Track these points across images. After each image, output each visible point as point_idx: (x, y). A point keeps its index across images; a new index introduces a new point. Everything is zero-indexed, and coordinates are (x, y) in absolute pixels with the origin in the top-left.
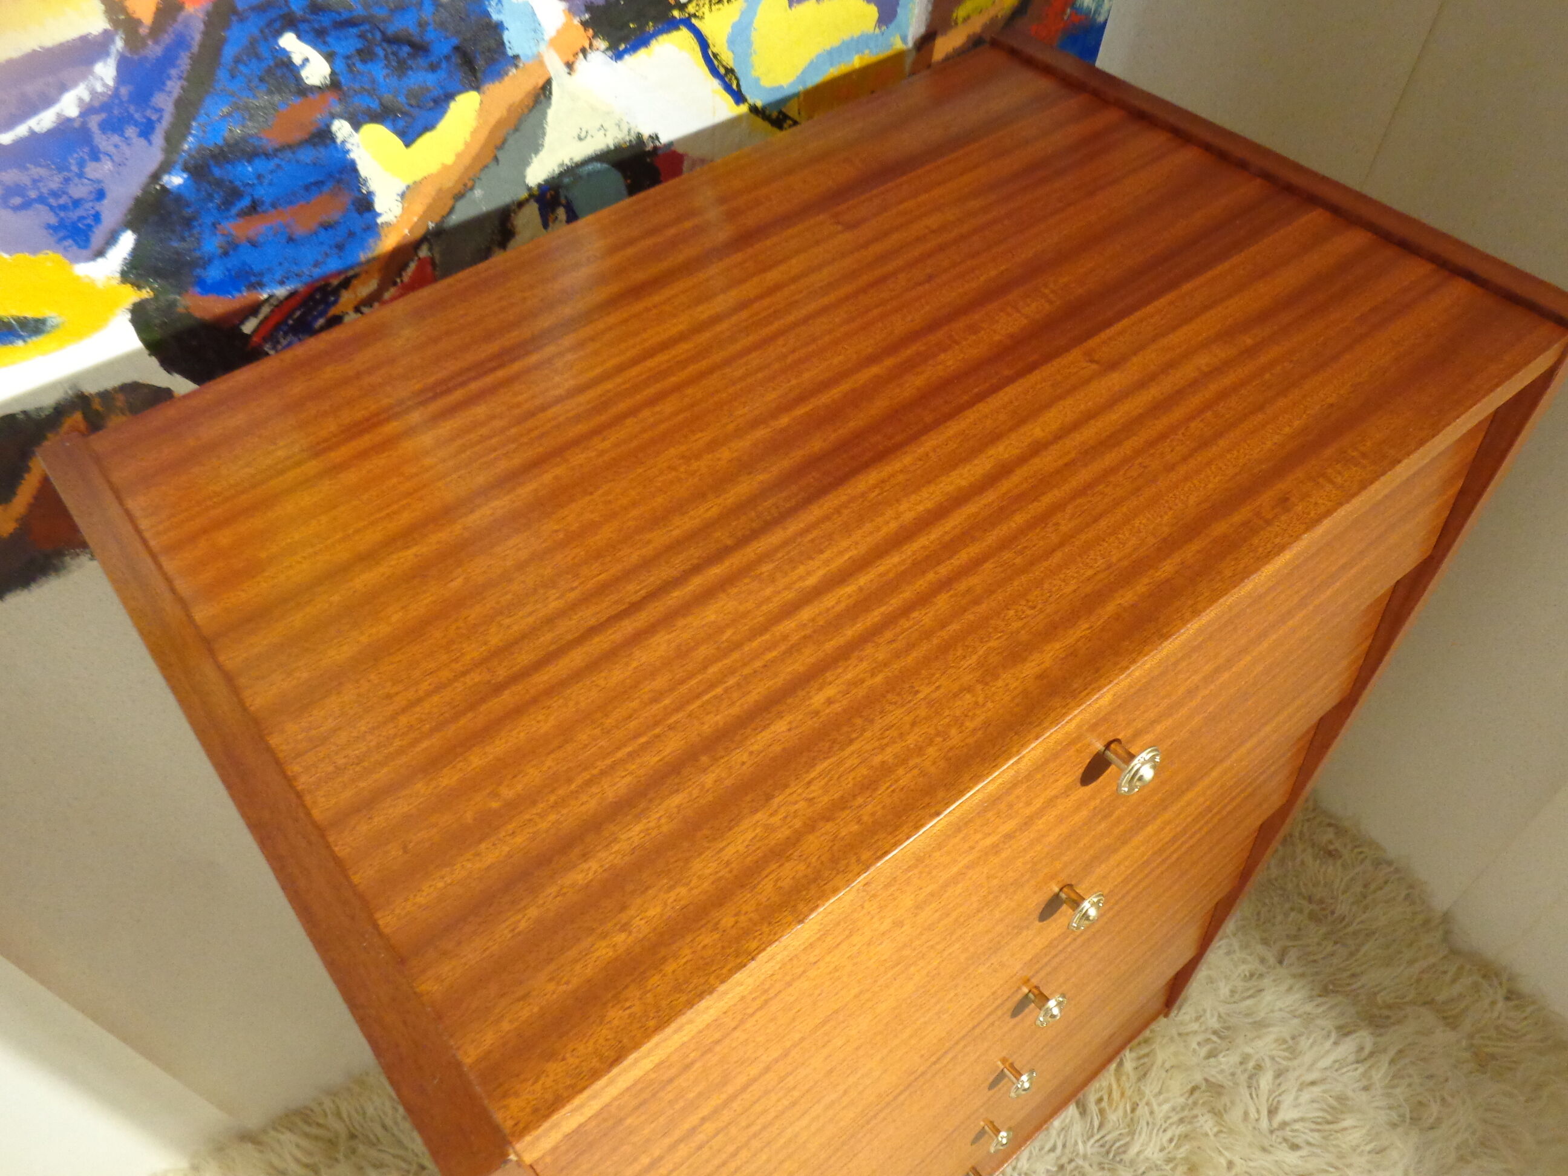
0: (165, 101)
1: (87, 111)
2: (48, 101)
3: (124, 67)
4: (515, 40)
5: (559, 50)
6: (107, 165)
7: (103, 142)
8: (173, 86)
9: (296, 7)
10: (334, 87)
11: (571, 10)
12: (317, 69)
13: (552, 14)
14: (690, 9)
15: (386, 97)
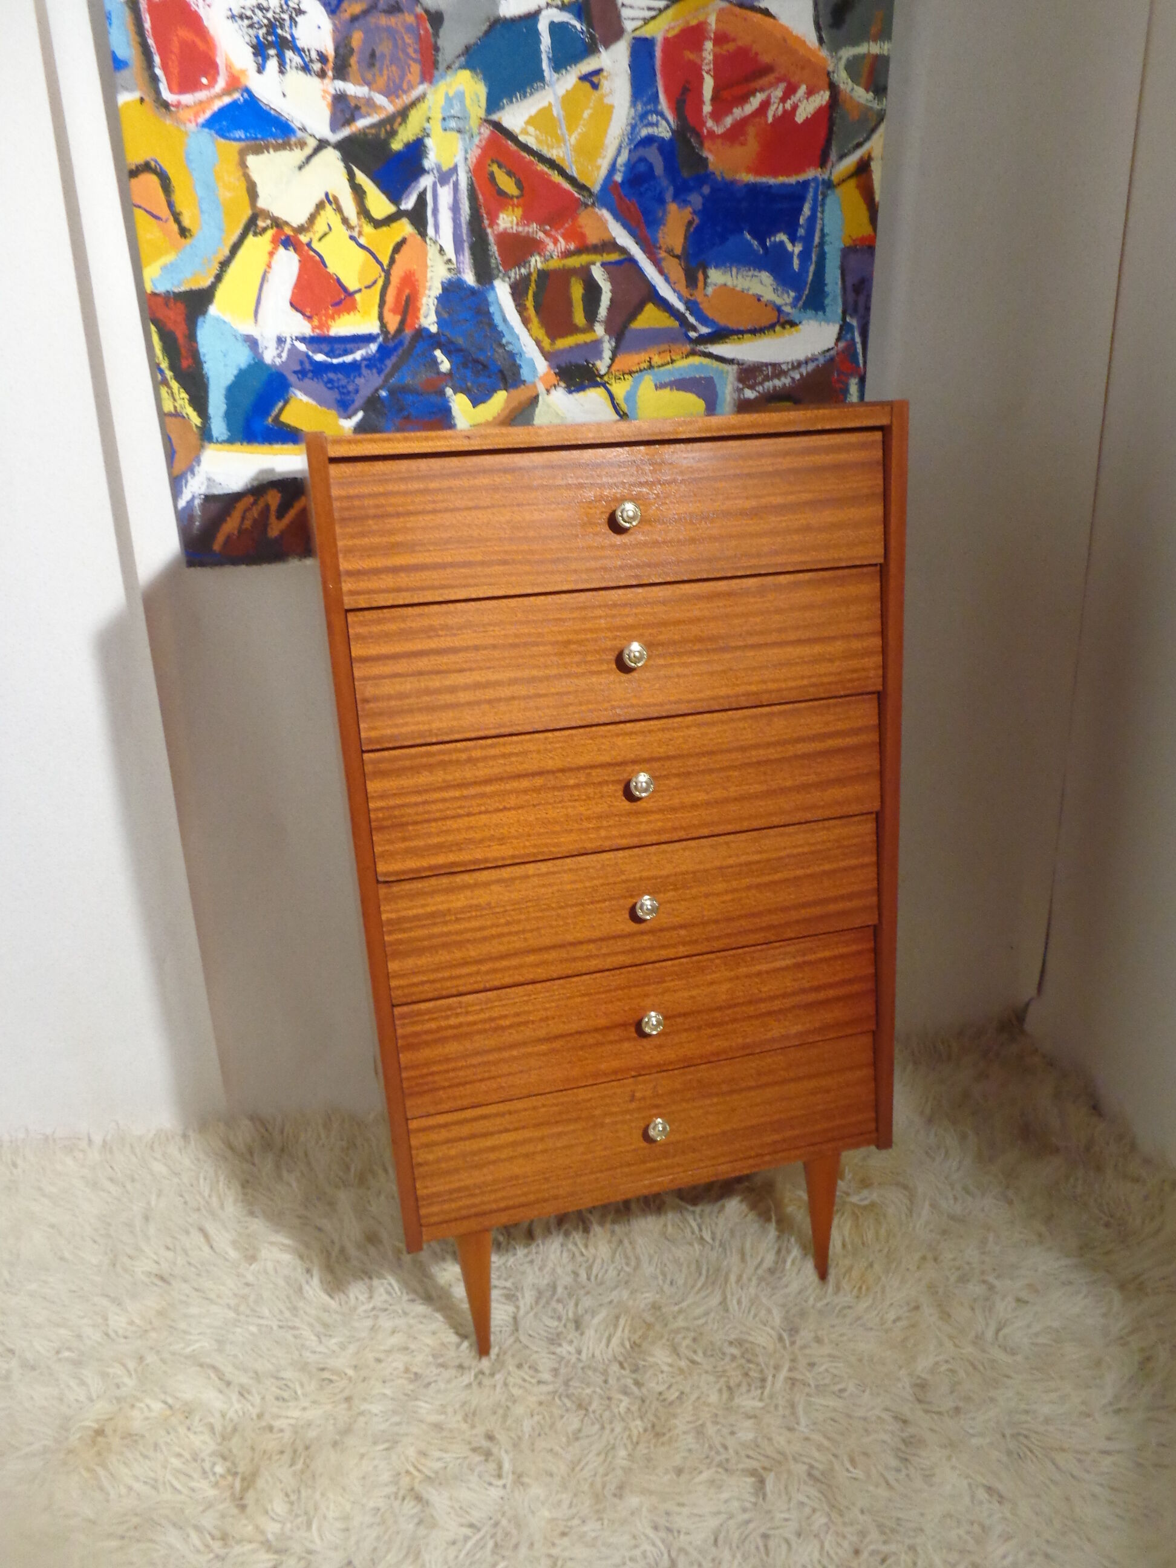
0: (389, 363)
1: (364, 359)
2: (352, 352)
3: (380, 347)
4: (525, 373)
5: (544, 382)
6: (363, 382)
7: (364, 371)
8: (394, 359)
9: (443, 339)
10: (450, 374)
11: (551, 366)
12: (445, 365)
13: (542, 366)
14: (606, 378)
15: (469, 384)
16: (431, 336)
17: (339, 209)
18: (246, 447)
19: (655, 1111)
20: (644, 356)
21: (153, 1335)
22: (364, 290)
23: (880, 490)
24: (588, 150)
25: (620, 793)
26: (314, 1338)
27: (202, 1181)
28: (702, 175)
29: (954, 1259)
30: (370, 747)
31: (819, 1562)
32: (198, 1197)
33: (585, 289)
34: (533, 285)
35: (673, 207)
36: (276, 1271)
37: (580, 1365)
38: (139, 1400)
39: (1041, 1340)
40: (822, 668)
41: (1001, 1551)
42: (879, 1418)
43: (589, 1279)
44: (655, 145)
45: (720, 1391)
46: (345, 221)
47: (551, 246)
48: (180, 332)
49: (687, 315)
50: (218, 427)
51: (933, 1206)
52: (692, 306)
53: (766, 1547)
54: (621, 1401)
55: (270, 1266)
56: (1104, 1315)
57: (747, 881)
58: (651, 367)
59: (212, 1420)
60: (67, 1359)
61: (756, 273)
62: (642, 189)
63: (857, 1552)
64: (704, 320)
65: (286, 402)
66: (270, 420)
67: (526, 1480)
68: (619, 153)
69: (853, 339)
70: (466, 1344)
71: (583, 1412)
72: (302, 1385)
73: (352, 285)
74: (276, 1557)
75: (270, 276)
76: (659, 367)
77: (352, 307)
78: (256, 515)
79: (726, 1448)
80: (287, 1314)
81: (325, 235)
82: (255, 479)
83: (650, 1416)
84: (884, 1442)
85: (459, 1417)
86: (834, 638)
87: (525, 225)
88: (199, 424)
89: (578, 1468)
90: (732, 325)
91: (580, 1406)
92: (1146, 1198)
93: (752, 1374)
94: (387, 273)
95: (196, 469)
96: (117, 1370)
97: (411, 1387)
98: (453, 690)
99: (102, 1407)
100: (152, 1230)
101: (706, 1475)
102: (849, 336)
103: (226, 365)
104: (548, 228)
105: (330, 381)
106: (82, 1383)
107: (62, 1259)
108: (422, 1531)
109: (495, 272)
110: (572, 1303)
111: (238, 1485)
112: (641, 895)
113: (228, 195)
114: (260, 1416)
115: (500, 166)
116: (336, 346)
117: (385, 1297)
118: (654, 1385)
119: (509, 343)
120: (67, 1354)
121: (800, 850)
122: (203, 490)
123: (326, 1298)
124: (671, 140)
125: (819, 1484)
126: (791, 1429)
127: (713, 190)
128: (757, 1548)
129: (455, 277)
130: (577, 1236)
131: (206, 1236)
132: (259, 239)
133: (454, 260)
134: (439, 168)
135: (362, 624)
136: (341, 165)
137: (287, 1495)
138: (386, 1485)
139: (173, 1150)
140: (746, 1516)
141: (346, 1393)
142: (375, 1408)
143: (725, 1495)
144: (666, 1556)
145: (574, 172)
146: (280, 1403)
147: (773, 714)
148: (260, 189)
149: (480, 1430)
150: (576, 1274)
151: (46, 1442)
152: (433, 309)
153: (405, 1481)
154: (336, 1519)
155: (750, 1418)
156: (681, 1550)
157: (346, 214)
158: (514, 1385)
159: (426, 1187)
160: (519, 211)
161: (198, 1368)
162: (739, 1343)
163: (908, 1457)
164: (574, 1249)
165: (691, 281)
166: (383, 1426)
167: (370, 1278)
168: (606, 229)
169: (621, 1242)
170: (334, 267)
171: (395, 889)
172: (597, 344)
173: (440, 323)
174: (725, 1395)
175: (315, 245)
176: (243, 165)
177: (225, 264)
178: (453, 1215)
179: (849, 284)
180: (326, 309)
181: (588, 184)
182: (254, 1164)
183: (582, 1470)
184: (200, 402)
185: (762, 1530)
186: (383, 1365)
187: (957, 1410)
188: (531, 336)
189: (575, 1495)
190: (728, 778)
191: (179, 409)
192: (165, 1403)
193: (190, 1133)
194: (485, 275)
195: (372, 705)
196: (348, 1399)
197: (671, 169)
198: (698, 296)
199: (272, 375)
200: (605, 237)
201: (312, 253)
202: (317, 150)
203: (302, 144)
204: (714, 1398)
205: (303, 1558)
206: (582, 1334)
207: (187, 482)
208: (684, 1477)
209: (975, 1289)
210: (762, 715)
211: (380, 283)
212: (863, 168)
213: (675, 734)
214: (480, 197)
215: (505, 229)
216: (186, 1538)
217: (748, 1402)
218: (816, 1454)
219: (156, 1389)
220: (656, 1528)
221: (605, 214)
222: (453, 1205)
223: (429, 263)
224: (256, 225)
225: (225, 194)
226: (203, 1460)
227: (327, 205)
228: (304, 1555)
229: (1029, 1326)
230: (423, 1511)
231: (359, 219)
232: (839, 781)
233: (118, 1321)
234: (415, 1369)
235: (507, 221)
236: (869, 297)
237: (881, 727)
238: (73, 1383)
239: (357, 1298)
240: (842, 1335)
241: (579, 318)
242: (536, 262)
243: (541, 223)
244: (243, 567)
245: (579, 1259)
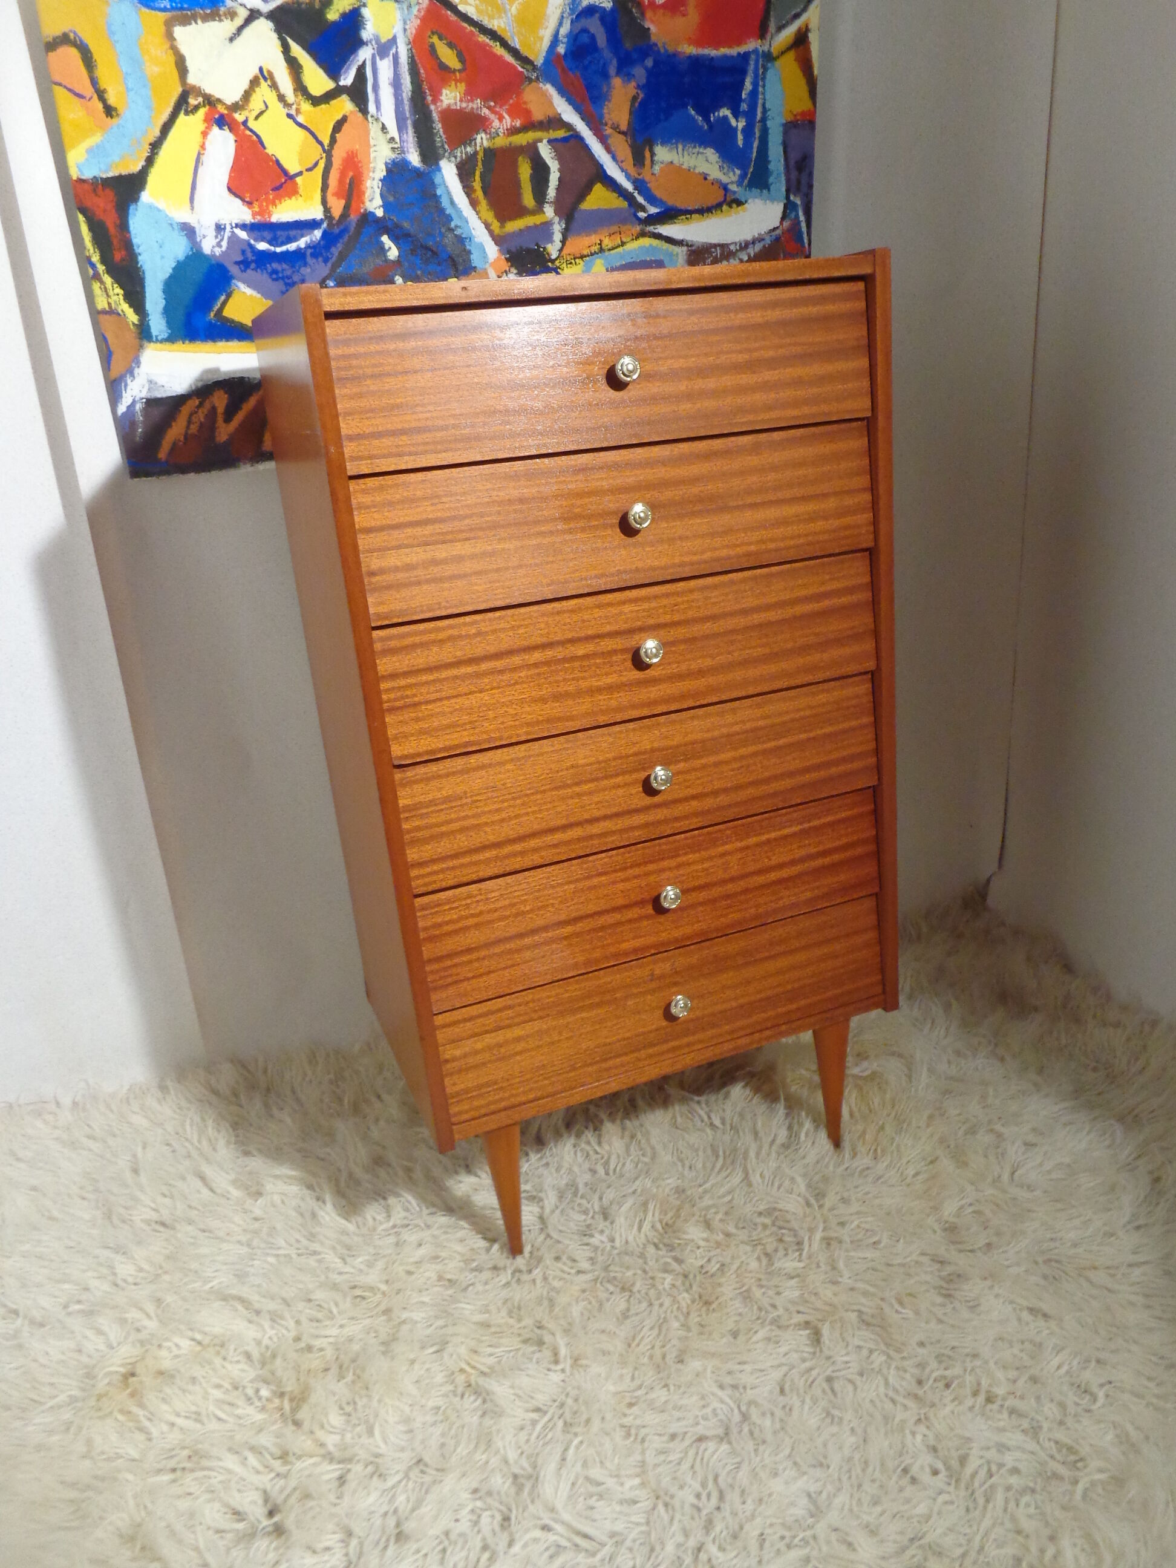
0: (335, 251)
1: (308, 247)
2: (295, 239)
3: (325, 234)
4: (475, 259)
5: (496, 270)
6: (309, 270)
7: (309, 259)
8: (340, 246)
9: (389, 224)
10: (398, 262)
11: (501, 251)
12: (393, 253)
13: (492, 251)
14: (557, 263)
15: (419, 272)
16: (377, 220)
17: (274, 86)
18: (188, 346)
19: (674, 989)
20: (594, 238)
21: (167, 1278)
22: (305, 173)
23: (865, 342)
24: (530, 19)
25: (629, 664)
26: (337, 1260)
27: (188, 1127)
28: (646, 48)
29: (960, 1114)
30: (379, 624)
31: (886, 1396)
32: (187, 1144)
33: (532, 168)
34: (480, 164)
35: (617, 82)
36: (283, 1202)
37: (616, 1252)
38: (167, 1339)
39: (1054, 1176)
40: (820, 525)
41: (1055, 1362)
42: (917, 1262)
43: (607, 1174)
44: (597, 15)
45: (759, 1259)
46: (281, 98)
47: (496, 123)
48: (111, 221)
49: (636, 194)
50: (158, 324)
51: (931, 1071)
52: (640, 185)
53: (833, 1390)
54: (664, 1279)
55: (277, 1198)
56: (1109, 1147)
57: (752, 749)
58: (601, 250)
59: (246, 1348)
60: (79, 1312)
61: (701, 150)
62: (586, 62)
63: (920, 1382)
64: (652, 200)
65: (229, 296)
66: (212, 314)
67: (584, 1362)
68: (560, 24)
69: (797, 216)
70: (496, 1247)
71: (627, 1294)
72: (337, 1305)
73: (292, 168)
74: (341, 1466)
75: (204, 158)
76: (609, 250)
77: (294, 192)
78: (202, 420)
79: (774, 1306)
80: (305, 1242)
81: (261, 113)
82: (197, 380)
83: (695, 1288)
84: (927, 1282)
85: (504, 1313)
86: (825, 496)
87: (468, 101)
88: (136, 322)
89: (633, 1345)
90: (680, 205)
91: (623, 1289)
92: (1129, 1039)
93: (787, 1239)
94: (329, 153)
95: (136, 371)
96: (133, 1314)
97: (450, 1292)
98: (460, 559)
99: (127, 1352)
100: (143, 1179)
101: (761, 1334)
102: (793, 215)
103: (162, 257)
104: (492, 104)
105: (275, 272)
106: (100, 1332)
107: (52, 1218)
108: (488, 1422)
109: (441, 151)
110: (596, 1197)
111: (287, 1406)
112: (653, 767)
113: (156, 69)
114: (297, 1339)
115: (440, 39)
116: (279, 233)
117: (403, 1214)
118: (694, 1261)
119: (457, 226)
120: (77, 1307)
121: (802, 713)
122: (144, 394)
123: (343, 1221)
124: (613, 10)
125: (871, 1328)
126: (835, 1283)
127: (656, 63)
128: (824, 1391)
129: (400, 157)
130: (589, 1135)
131: (203, 1178)
132: (191, 118)
133: (397, 139)
134: (377, 38)
135: (364, 492)
136: (275, 36)
137: (342, 1408)
138: (441, 1385)
139: (151, 1102)
140: (808, 1364)
141: (383, 1307)
142: (417, 1316)
143: (784, 1349)
144: (736, 1411)
145: (516, 43)
146: (315, 1324)
147: (772, 575)
148: (189, 63)
149: (528, 1321)
150: (593, 1172)
151: (73, 1393)
152: (378, 191)
153: (461, 1379)
154: (398, 1423)
155: (792, 1278)
156: (750, 1403)
157: (282, 91)
158: (554, 1278)
159: (454, 1084)
160: (462, 87)
161: (223, 1303)
162: (769, 1212)
163: (952, 1292)
164: (588, 1148)
165: (639, 160)
166: (429, 1331)
167: (385, 1198)
168: (551, 104)
169: (633, 1137)
170: (272, 148)
171: (410, 773)
172: (548, 224)
173: (386, 206)
174: (765, 1261)
175: (251, 124)
176: (170, 36)
177: (156, 146)
178: (483, 1111)
179: (792, 163)
180: (267, 194)
181: (532, 58)
182: (241, 1106)
183: (638, 1345)
184: (135, 296)
185: (828, 1373)
186: (413, 1277)
187: (989, 1245)
188: (480, 218)
189: (636, 1369)
190: (732, 642)
191: (113, 306)
192: (193, 1340)
193: (169, 1083)
194: (430, 155)
195: (378, 578)
196: (387, 1311)
197: (614, 40)
198: (646, 175)
199: (212, 266)
200: (551, 114)
201: (248, 133)
202: (248, 21)
203: (232, 15)
204: (754, 1265)
205: (372, 1463)
206: (612, 1223)
207: (126, 386)
208: (741, 1338)
209: (984, 1138)
210: (762, 576)
211: (322, 164)
212: (801, 40)
213: (679, 600)
214: (422, 71)
215: (449, 106)
216: (244, 1461)
217: (789, 1264)
218: (863, 1300)
219: (182, 1327)
220: (721, 1387)
221: (550, 89)
222: (482, 1102)
223: (372, 142)
224: (187, 103)
225: (152, 69)
226: (244, 1387)
227: (262, 81)
228: (372, 1459)
229: (1041, 1165)
230: (484, 1401)
231: (296, 96)
232: (839, 642)
233: (125, 1270)
234: (449, 1276)
235: (451, 97)
236: (811, 175)
237: (874, 586)
238: (90, 1334)
239: (374, 1219)
240: (867, 1193)
241: (528, 200)
242: (482, 140)
243: (485, 99)
244: (192, 476)
245: (594, 1157)
